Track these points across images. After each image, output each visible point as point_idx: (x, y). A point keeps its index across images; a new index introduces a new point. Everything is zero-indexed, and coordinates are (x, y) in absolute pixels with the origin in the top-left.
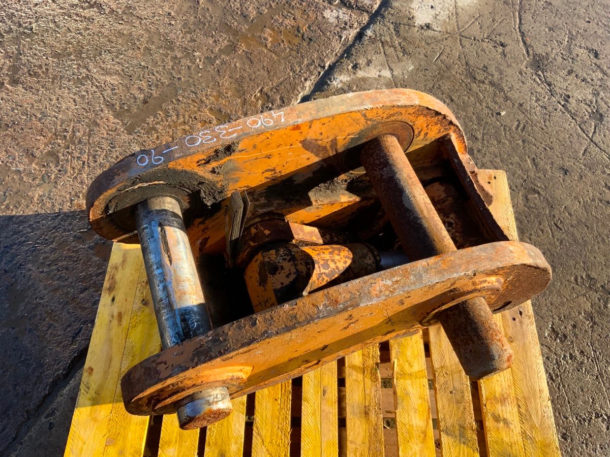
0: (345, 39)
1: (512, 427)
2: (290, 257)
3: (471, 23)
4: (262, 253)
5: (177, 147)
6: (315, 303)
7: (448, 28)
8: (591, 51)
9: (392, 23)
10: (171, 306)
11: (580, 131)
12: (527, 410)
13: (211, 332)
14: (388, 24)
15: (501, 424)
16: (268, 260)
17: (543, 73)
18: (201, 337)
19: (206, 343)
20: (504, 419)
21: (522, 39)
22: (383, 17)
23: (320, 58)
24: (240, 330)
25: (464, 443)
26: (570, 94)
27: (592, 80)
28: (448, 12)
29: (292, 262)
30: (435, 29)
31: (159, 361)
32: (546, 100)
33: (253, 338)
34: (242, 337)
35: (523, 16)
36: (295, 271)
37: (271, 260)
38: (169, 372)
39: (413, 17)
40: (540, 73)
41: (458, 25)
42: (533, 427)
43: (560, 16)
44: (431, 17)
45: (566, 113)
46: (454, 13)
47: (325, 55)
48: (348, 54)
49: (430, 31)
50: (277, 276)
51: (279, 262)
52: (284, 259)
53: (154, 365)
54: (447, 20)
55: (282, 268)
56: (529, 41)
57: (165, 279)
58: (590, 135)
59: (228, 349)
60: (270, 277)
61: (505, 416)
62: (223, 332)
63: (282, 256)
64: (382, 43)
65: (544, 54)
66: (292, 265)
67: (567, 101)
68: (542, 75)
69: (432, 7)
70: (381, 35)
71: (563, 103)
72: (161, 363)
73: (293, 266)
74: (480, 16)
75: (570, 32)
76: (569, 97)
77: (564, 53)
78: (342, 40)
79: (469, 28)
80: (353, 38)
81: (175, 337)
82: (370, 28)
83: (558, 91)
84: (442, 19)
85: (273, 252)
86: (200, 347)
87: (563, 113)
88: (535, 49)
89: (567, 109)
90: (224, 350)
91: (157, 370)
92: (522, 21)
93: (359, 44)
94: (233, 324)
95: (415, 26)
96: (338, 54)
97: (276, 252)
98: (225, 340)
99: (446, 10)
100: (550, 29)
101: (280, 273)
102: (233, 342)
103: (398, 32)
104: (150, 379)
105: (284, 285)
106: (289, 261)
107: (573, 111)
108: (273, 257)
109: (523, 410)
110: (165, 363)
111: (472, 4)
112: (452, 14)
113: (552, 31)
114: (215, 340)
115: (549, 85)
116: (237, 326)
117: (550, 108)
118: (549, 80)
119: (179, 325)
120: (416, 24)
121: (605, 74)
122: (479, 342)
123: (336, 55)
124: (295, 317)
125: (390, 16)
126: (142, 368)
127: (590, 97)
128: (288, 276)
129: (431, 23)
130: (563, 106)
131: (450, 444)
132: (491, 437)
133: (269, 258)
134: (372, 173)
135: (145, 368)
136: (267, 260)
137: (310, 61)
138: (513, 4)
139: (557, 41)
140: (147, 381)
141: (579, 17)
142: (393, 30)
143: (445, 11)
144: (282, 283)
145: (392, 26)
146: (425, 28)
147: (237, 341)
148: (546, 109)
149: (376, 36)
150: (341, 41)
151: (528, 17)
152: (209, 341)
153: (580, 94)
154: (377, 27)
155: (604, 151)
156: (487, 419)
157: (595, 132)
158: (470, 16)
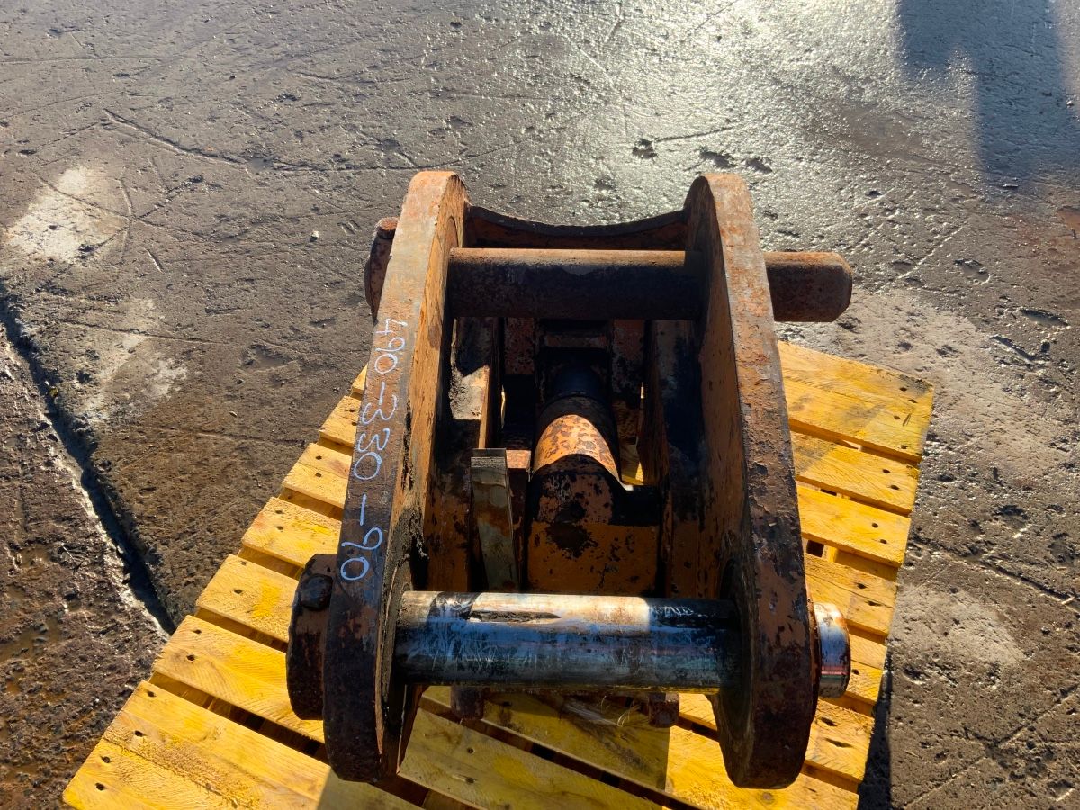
0: (12, 371)
1: (812, 396)
2: (567, 476)
3: (125, 196)
4: (536, 520)
5: (365, 497)
6: (755, 381)
7: (111, 226)
8: (280, 99)
9: (38, 291)
10: (640, 636)
11: (400, 172)
12: (796, 371)
13: (755, 536)
14: (36, 297)
15: (806, 406)
16: (553, 514)
17: (280, 162)
18: (759, 555)
19: (770, 549)
20: (801, 400)
21: (204, 155)
22: (15, 298)
23: (21, 423)
24: (766, 492)
25: (821, 456)
26: (334, 152)
27: (328, 121)
28: (81, 214)
29: (578, 477)
30: (99, 242)
31: (773, 640)
32: (325, 179)
33: (786, 478)
34: (779, 493)
35: (163, 134)
36: (594, 477)
37: (557, 509)
38: (799, 626)
39: (51, 260)
40: (277, 165)
41: (117, 213)
42: (818, 375)
43: (197, 100)
44: (72, 237)
45: (363, 171)
46: (90, 207)
47: (19, 413)
48: (46, 377)
49: (98, 250)
50: (589, 509)
51: (567, 497)
52: (567, 486)
53: (777, 651)
54: (95, 220)
55: (580, 495)
56: (213, 150)
57: (582, 634)
58: (412, 165)
59: (792, 519)
60: (586, 521)
61: (797, 397)
62: (761, 518)
63: (559, 489)
64: (66, 320)
65: (249, 146)
66: (583, 478)
67: (344, 161)
68: (283, 165)
69: (53, 228)
70: (49, 316)
71: (343, 166)
72: (778, 638)
73: (586, 476)
74: (122, 181)
75: (234, 104)
76: (337, 156)
77: (264, 126)
78: (9, 374)
79: (134, 201)
80: (20, 357)
81: (701, 643)
82: (19, 325)
83: (322, 161)
84: (88, 226)
85: (544, 500)
86: (775, 560)
87: (359, 173)
88: (234, 151)
89: (355, 167)
90: (792, 524)
91: (789, 648)
92: (172, 140)
93: (41, 354)
94: (753, 499)
95: (71, 265)
96: (36, 393)
97: (547, 496)
98: (776, 520)
99: (74, 213)
100: (213, 119)
101: (587, 503)
102: (783, 509)
103: (64, 290)
104: (799, 666)
105: (611, 502)
106: (574, 480)
107: (364, 163)
108: (553, 503)
109: (794, 376)
110: (781, 629)
111: (92, 180)
112: (89, 209)
113: (217, 120)
114: (771, 534)
115: (304, 165)
116: (758, 495)
117: (343, 182)
118: (295, 161)
119: (680, 630)
120: (69, 262)
121: (328, 105)
122: (815, 274)
123: (33, 396)
124: (769, 412)
125: (22, 288)
126: (771, 680)
127: (352, 136)
128: (598, 492)
129: (83, 242)
130: (348, 168)
131: (818, 470)
132: (820, 423)
133: (551, 510)
134: (498, 299)
135: (775, 673)
136: (552, 516)
137: (14, 442)
138: (134, 136)
139: (236, 123)
140: (799, 674)
141: (217, 83)
142: (55, 297)
143: (75, 216)
144: (606, 505)
145: (44, 294)
146: (86, 254)
147: (783, 501)
148: (341, 187)
149: (46, 323)
150: (9, 378)
151: (168, 131)
152: (769, 545)
153: (342, 142)
154: (27, 314)
155: (444, 164)
156: (795, 418)
157: (410, 159)
158: (110, 191)
